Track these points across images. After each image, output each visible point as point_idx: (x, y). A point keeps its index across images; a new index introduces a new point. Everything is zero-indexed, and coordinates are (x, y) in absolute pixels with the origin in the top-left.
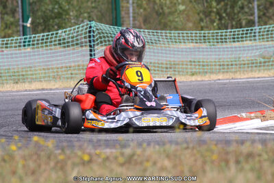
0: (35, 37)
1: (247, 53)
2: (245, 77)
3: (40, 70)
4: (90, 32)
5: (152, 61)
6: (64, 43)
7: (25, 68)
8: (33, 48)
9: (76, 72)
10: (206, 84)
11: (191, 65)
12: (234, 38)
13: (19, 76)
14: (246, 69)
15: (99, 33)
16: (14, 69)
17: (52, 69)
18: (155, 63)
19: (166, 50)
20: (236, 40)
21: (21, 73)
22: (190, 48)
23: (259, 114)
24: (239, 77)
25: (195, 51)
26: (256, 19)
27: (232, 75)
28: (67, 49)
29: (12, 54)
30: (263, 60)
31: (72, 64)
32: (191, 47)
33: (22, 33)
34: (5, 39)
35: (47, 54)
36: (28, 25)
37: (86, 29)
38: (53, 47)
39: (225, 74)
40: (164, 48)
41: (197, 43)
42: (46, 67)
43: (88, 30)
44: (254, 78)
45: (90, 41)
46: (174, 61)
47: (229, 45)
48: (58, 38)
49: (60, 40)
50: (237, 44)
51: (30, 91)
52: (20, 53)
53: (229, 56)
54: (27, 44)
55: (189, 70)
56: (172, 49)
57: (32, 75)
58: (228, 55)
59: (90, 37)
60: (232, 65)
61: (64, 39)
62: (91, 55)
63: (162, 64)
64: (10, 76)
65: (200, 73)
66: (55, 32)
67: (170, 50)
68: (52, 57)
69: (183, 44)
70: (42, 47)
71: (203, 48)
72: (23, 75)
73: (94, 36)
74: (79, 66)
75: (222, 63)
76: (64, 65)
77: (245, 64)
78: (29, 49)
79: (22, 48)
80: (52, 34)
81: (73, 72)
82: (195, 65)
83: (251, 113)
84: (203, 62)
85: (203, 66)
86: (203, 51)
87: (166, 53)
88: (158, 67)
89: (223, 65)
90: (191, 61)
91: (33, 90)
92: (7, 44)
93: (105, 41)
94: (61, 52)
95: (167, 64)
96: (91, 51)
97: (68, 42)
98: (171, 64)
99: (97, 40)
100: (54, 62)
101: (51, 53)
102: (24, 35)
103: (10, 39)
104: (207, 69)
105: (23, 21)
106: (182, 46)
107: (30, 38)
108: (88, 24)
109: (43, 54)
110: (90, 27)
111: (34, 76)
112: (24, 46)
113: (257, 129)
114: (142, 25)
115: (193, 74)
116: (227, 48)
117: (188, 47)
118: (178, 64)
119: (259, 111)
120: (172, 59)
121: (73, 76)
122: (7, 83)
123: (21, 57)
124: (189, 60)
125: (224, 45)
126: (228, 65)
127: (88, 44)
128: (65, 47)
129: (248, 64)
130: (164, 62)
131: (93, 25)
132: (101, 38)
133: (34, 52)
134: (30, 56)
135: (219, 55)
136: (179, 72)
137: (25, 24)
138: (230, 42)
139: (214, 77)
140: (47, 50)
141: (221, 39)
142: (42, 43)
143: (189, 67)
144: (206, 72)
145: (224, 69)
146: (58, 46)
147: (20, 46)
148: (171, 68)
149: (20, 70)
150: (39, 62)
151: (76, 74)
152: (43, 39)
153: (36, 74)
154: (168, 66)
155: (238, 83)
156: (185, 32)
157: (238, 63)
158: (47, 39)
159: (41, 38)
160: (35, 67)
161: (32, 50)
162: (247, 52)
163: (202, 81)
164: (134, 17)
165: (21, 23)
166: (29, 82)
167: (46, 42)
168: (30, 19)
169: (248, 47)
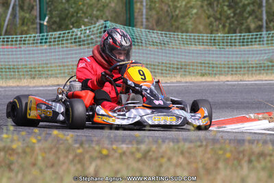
0: (52, 35)
1: (256, 57)
2: (253, 79)
3: (56, 66)
5: (164, 62)
6: (79, 42)
7: (42, 64)
8: (50, 46)
10: (215, 85)
11: (201, 66)
12: (243, 42)
13: (36, 71)
14: (254, 72)
16: (31, 64)
17: (67, 66)
18: (166, 63)
19: (177, 51)
20: (245, 44)
21: (37, 69)
22: (200, 50)
23: (266, 115)
24: (247, 79)
25: (205, 54)
26: (265, 25)
27: (240, 77)
28: (82, 47)
29: (29, 50)
30: (270, 64)
32: (202, 49)
33: (38, 30)
34: (24, 36)
35: (63, 51)
36: (45, 23)
37: (101, 28)
38: (69, 45)
39: (234, 76)
40: (175, 49)
41: (207, 45)
42: (61, 64)
43: (103, 30)
44: (262, 81)
46: (185, 62)
47: (238, 48)
48: (74, 37)
49: (75, 39)
50: (246, 48)
51: (46, 86)
52: (38, 50)
53: (238, 59)
54: (44, 41)
55: (199, 71)
56: (183, 51)
57: (48, 71)
58: (237, 57)
60: (241, 68)
61: (80, 38)
63: (173, 64)
64: (27, 71)
65: (209, 74)
66: (71, 31)
67: (181, 52)
68: (67, 54)
69: (194, 46)
70: (58, 44)
71: (213, 51)
72: (40, 71)
75: (231, 66)
77: (253, 67)
78: (45, 46)
79: (39, 45)
80: (69, 33)
82: (205, 67)
83: (258, 114)
84: (213, 64)
85: (213, 67)
86: (213, 54)
87: (178, 55)
88: (170, 67)
89: (232, 68)
90: (201, 63)
91: (49, 86)
92: (25, 40)
94: (76, 50)
95: (178, 65)
97: (84, 41)
98: (181, 65)
100: (69, 60)
101: (67, 51)
102: (40, 33)
103: (28, 36)
104: (217, 71)
105: (40, 19)
106: (193, 47)
107: (47, 35)
108: (103, 24)
109: (59, 51)
111: (50, 73)
112: (41, 43)
113: (264, 129)
114: (155, 27)
115: (203, 75)
116: (236, 51)
117: (199, 49)
118: (189, 65)
119: (267, 113)
120: (183, 60)
122: (24, 78)
123: (38, 53)
124: (199, 61)
125: (233, 48)
126: (236, 68)
128: (80, 45)
129: (256, 67)
130: (176, 63)
131: (108, 25)
133: (51, 49)
134: (46, 53)
135: (228, 58)
136: (189, 72)
137: (42, 22)
138: (240, 46)
139: (223, 78)
140: (63, 47)
141: (231, 42)
142: (59, 41)
143: (199, 68)
144: (216, 74)
145: (232, 71)
146: (73, 45)
147: (37, 43)
148: (181, 68)
149: (37, 66)
150: (55, 59)
152: (59, 37)
153: (52, 70)
154: (179, 67)
155: (247, 85)
156: (197, 34)
157: (246, 66)
158: (63, 37)
159: (58, 36)
160: (51, 63)
161: (48, 47)
162: (255, 55)
163: (212, 82)
164: (147, 19)
165: (38, 21)
166: (45, 78)
167: (62, 40)
168: (47, 18)
169: (257, 51)
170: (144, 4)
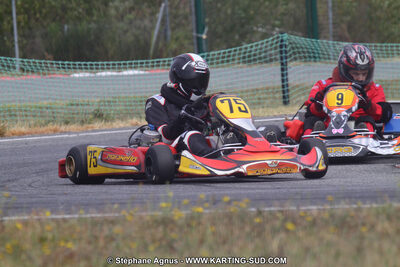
0: (214, 55)
4: (281, 46)
6: (250, 61)
9: (265, 96)
15: (293, 48)
28: (253, 67)
31: (260, 87)
33: (196, 46)
36: (204, 36)
37: (277, 43)
43: (279, 44)
45: (282, 58)
46: (387, 81)
59: (281, 52)
61: (249, 56)
62: (283, 75)
66: (238, 48)
70: (223, 66)
73: (286, 52)
74: (267, 89)
76: (250, 88)
80: (235, 51)
81: (262, 96)
93: (301, 58)
96: (282, 70)
97: (255, 60)
99: (290, 56)
105: (198, 32)
108: (278, 38)
110: (282, 41)
121: (262, 101)
127: (279, 61)
131: (285, 38)
132: (295, 53)
137: (200, 35)
142: (223, 62)
151: (265, 99)
152: (223, 57)
158: (229, 56)
165: (194, 34)
168: (206, 30)
170: (330, 4)
